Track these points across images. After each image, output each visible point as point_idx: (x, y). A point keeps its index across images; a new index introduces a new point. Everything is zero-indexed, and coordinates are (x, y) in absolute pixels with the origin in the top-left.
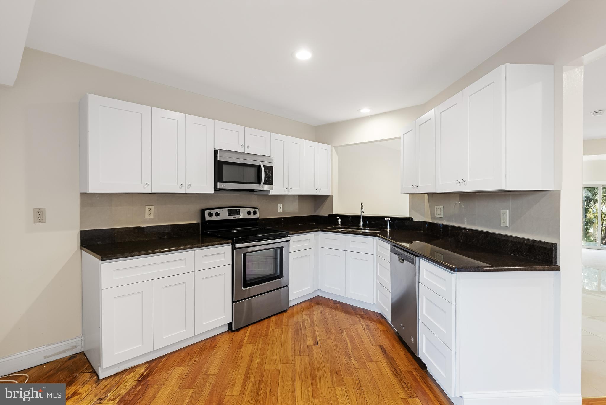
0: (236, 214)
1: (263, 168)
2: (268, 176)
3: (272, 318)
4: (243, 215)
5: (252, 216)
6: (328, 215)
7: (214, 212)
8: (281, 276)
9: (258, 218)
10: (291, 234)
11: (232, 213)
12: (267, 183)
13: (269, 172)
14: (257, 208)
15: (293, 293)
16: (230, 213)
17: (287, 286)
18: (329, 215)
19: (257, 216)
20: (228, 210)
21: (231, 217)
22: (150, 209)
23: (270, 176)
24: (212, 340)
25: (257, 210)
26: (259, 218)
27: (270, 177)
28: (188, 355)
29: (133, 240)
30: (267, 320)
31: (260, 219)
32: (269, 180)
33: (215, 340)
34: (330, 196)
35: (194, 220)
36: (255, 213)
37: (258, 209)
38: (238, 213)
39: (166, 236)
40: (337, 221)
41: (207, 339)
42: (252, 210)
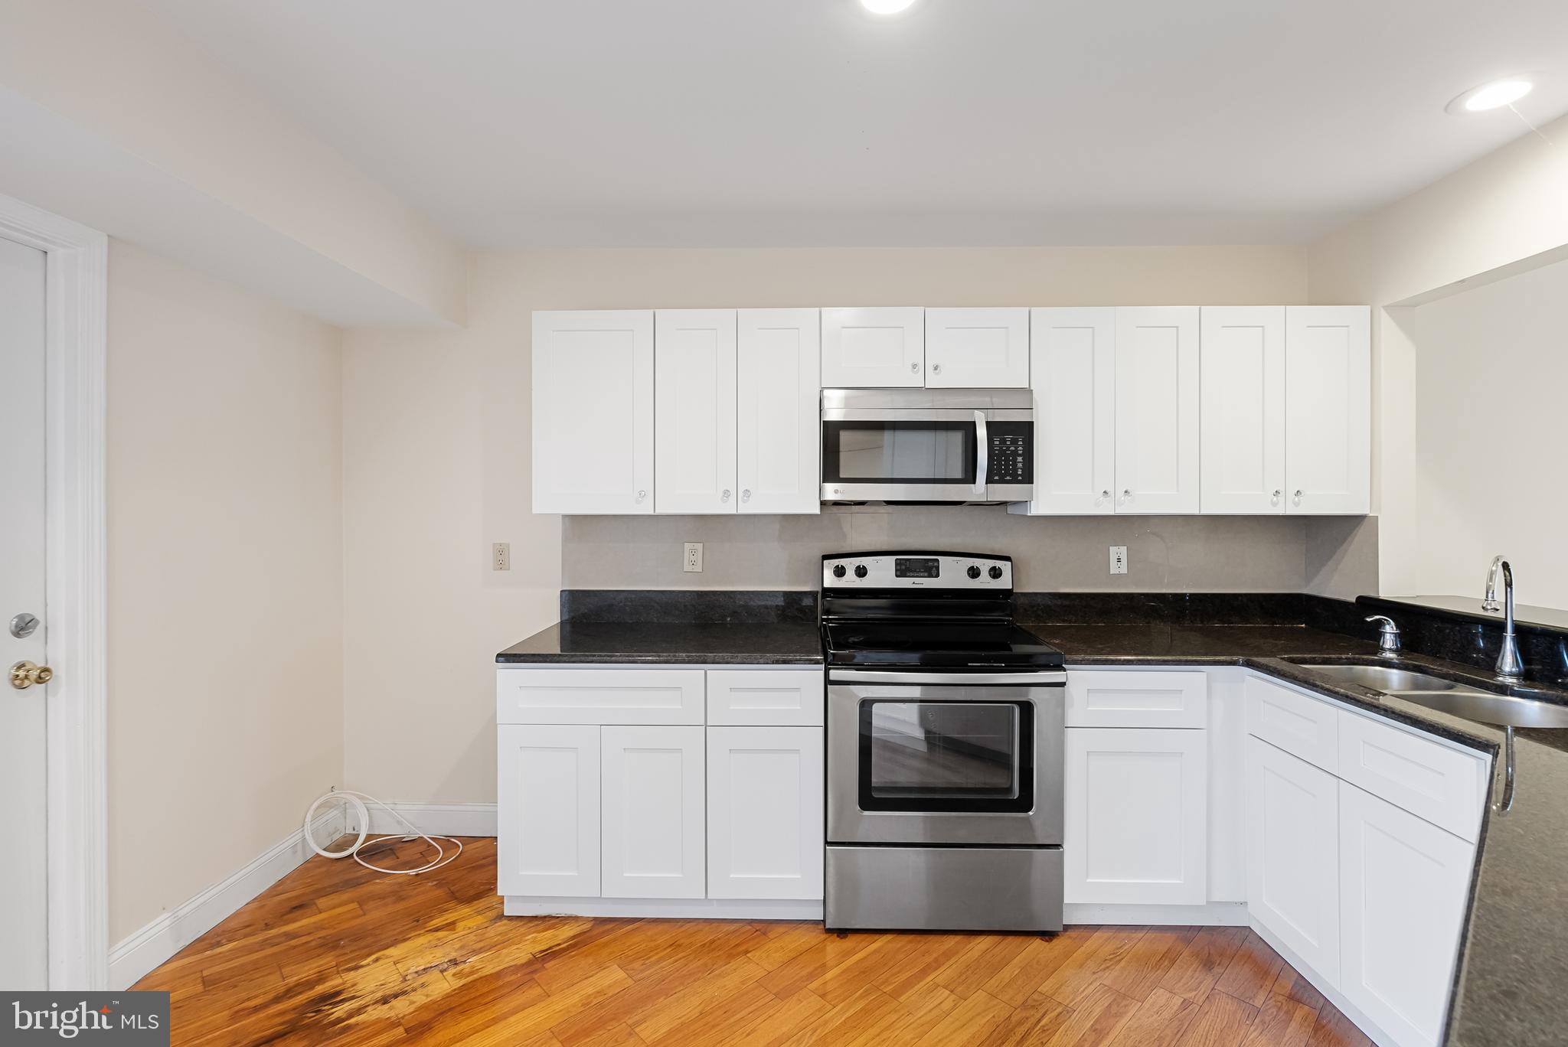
0: (926, 574)
1: (982, 433)
2: (1009, 455)
3: (980, 939)
4: (952, 575)
5: (985, 582)
6: (1354, 600)
7: (850, 564)
8: (1025, 802)
9: (1008, 593)
10: (1075, 662)
11: (910, 571)
12: (1008, 478)
13: (1014, 442)
14: (1007, 559)
15: (1088, 881)
16: (902, 571)
17: (1058, 846)
18: (1359, 598)
19: (1004, 583)
20: (897, 560)
21: (906, 583)
22: (693, 551)
23: (1020, 455)
24: (757, 931)
25: (1005, 567)
26: (1012, 589)
27: (1020, 459)
28: (671, 945)
29: (655, 620)
30: (958, 938)
31: (1016, 593)
32: (1015, 469)
33: (764, 934)
34: (1366, 520)
35: (805, 583)
36: (996, 573)
37: (1009, 564)
38: (932, 571)
39: (729, 619)
40: (1376, 631)
41: (752, 922)
42: (985, 565)
